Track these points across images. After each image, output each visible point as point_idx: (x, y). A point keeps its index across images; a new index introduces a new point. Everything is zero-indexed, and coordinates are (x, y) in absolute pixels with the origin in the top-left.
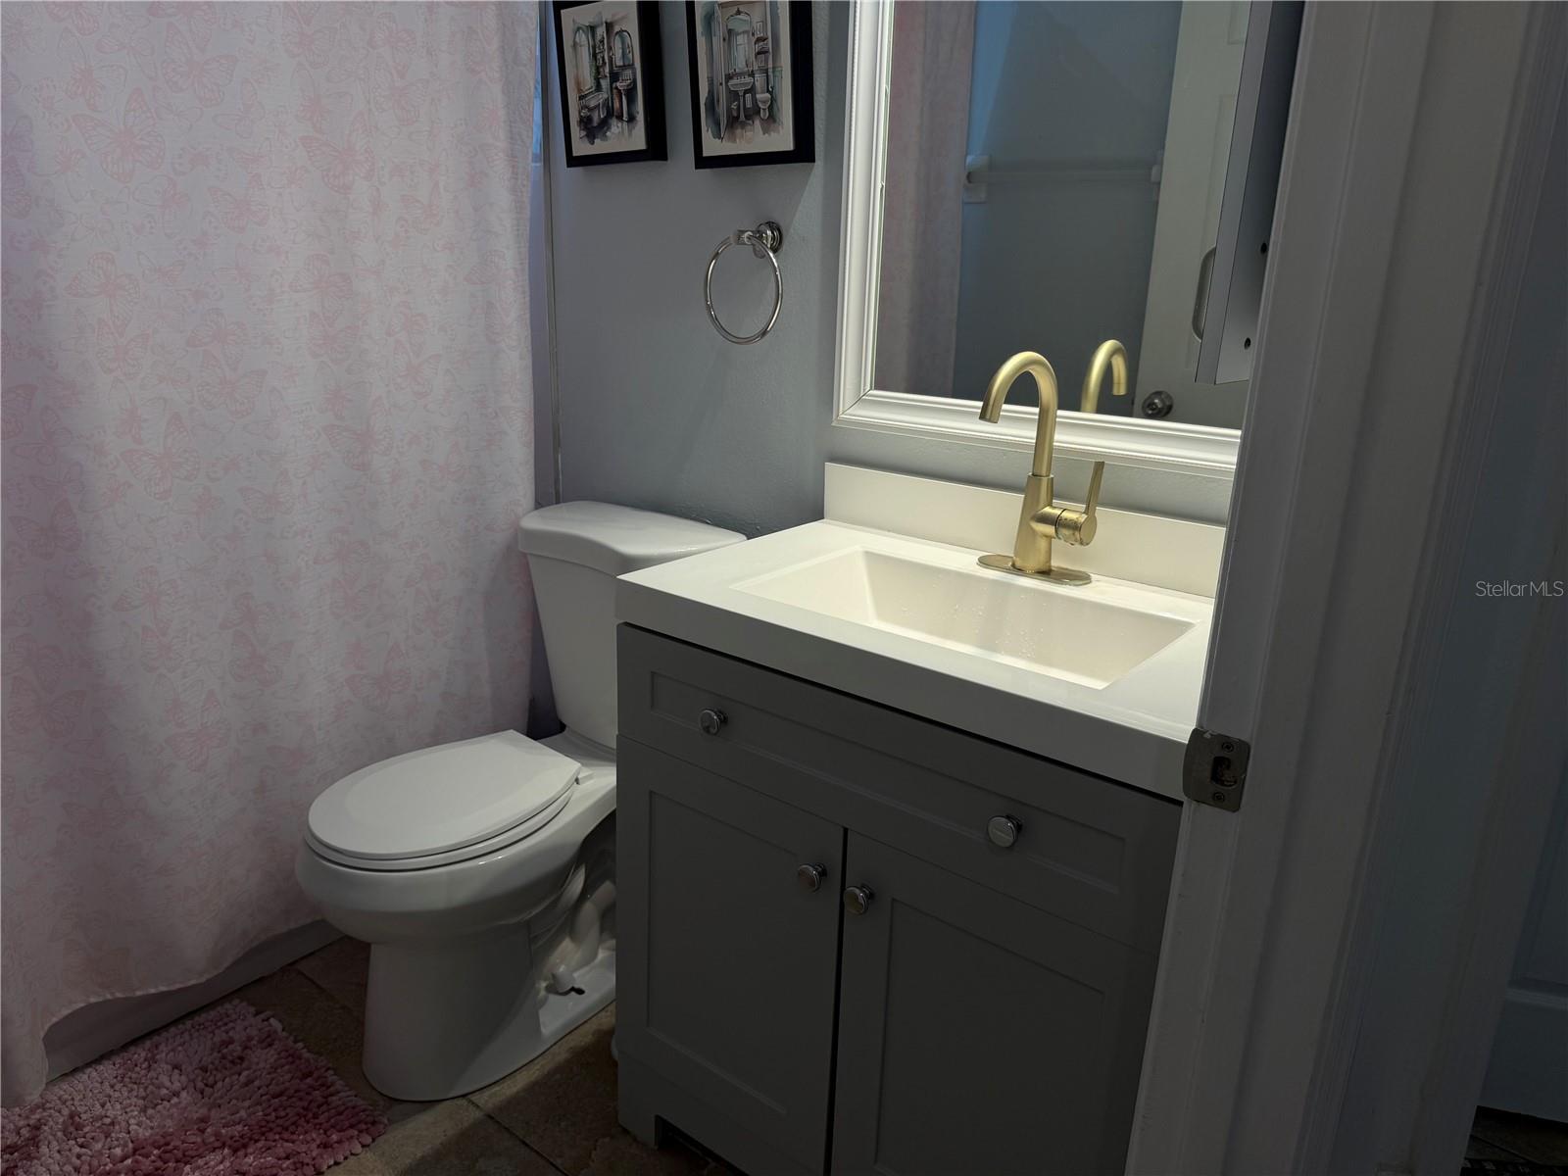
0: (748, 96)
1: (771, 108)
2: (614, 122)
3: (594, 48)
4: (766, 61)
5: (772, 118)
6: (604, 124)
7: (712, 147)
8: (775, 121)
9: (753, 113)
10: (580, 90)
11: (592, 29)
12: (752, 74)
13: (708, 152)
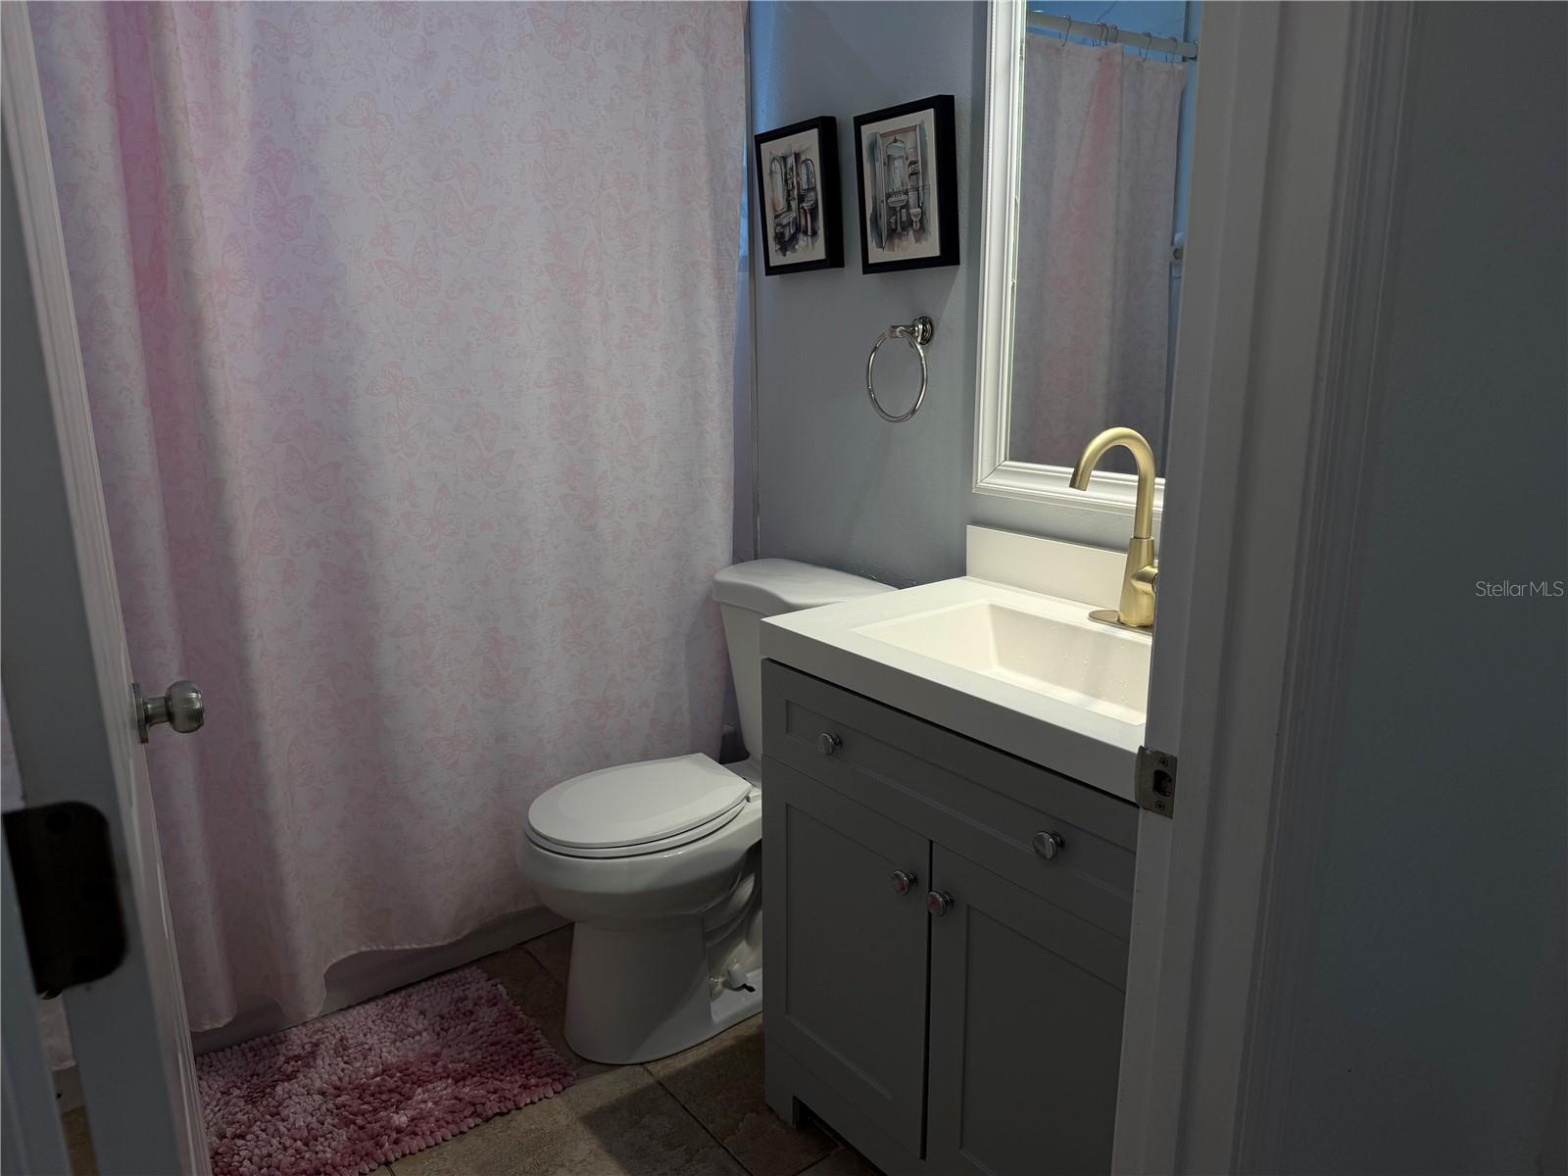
0: (904, 211)
1: (921, 221)
2: (801, 236)
3: (786, 174)
4: (918, 180)
5: (923, 229)
6: (794, 238)
7: (877, 255)
8: (924, 231)
9: (907, 225)
10: (775, 211)
11: (784, 158)
12: (906, 193)
13: (872, 260)
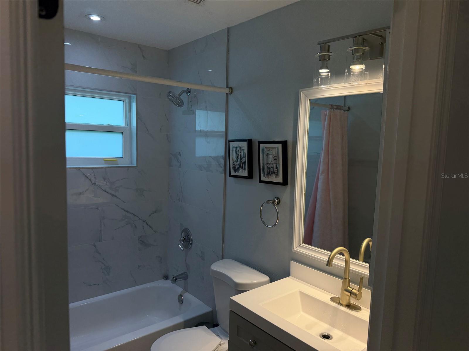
0: (272, 169)
1: (277, 172)
2: (241, 169)
3: (237, 152)
4: (276, 161)
5: (277, 175)
6: (238, 169)
7: (263, 178)
8: (278, 175)
9: (273, 173)
10: (233, 161)
11: (236, 148)
12: (273, 164)
13: (262, 179)
